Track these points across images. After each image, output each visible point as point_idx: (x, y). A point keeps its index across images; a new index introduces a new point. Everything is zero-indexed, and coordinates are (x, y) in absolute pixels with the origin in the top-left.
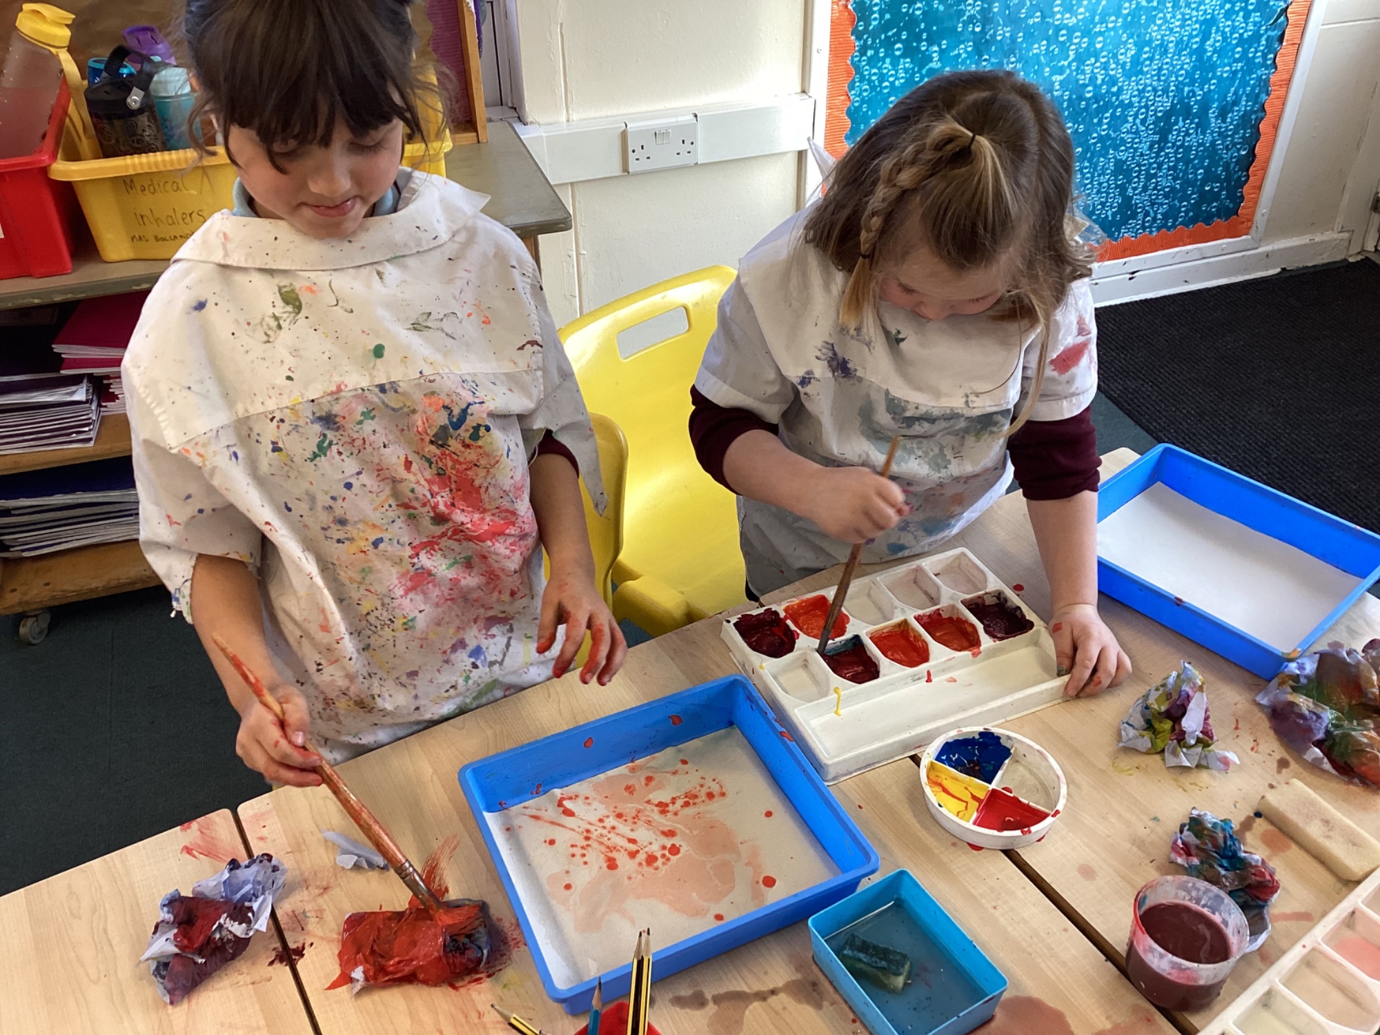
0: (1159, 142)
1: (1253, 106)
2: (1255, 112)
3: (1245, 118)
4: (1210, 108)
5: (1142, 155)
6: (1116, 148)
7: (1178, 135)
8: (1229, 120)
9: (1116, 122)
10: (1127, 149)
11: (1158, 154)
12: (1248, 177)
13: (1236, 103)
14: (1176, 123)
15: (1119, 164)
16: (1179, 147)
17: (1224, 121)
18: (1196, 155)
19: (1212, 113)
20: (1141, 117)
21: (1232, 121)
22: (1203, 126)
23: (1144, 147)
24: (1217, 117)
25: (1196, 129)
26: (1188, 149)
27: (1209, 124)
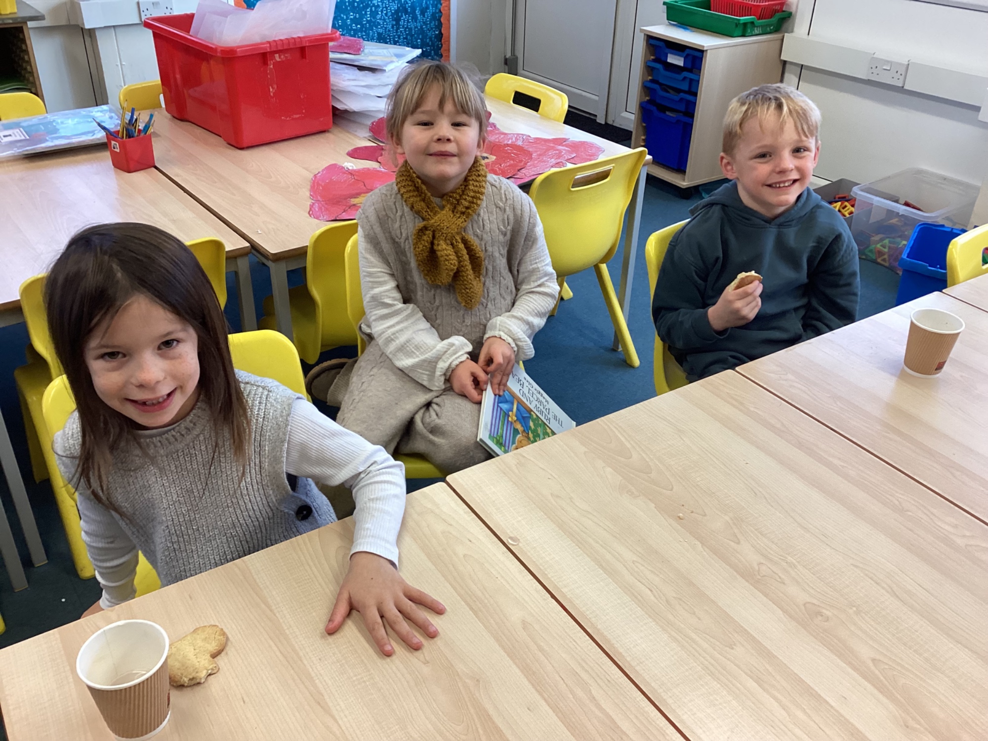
0: (396, 25)
1: (436, 10)
2: (438, 13)
3: (433, 15)
4: (416, 10)
5: (389, 31)
6: (376, 27)
7: (404, 22)
9: (374, 14)
10: (381, 28)
11: (397, 32)
12: (442, 45)
13: (427, 8)
14: (402, 16)
15: (379, 34)
16: (407, 27)
17: (424, 16)
18: (415, 32)
19: (418, 12)
20: (385, 12)
21: (428, 17)
22: (415, 18)
23: (390, 27)
24: (420, 15)
25: (412, 20)
26: (411, 29)
27: (418, 17)
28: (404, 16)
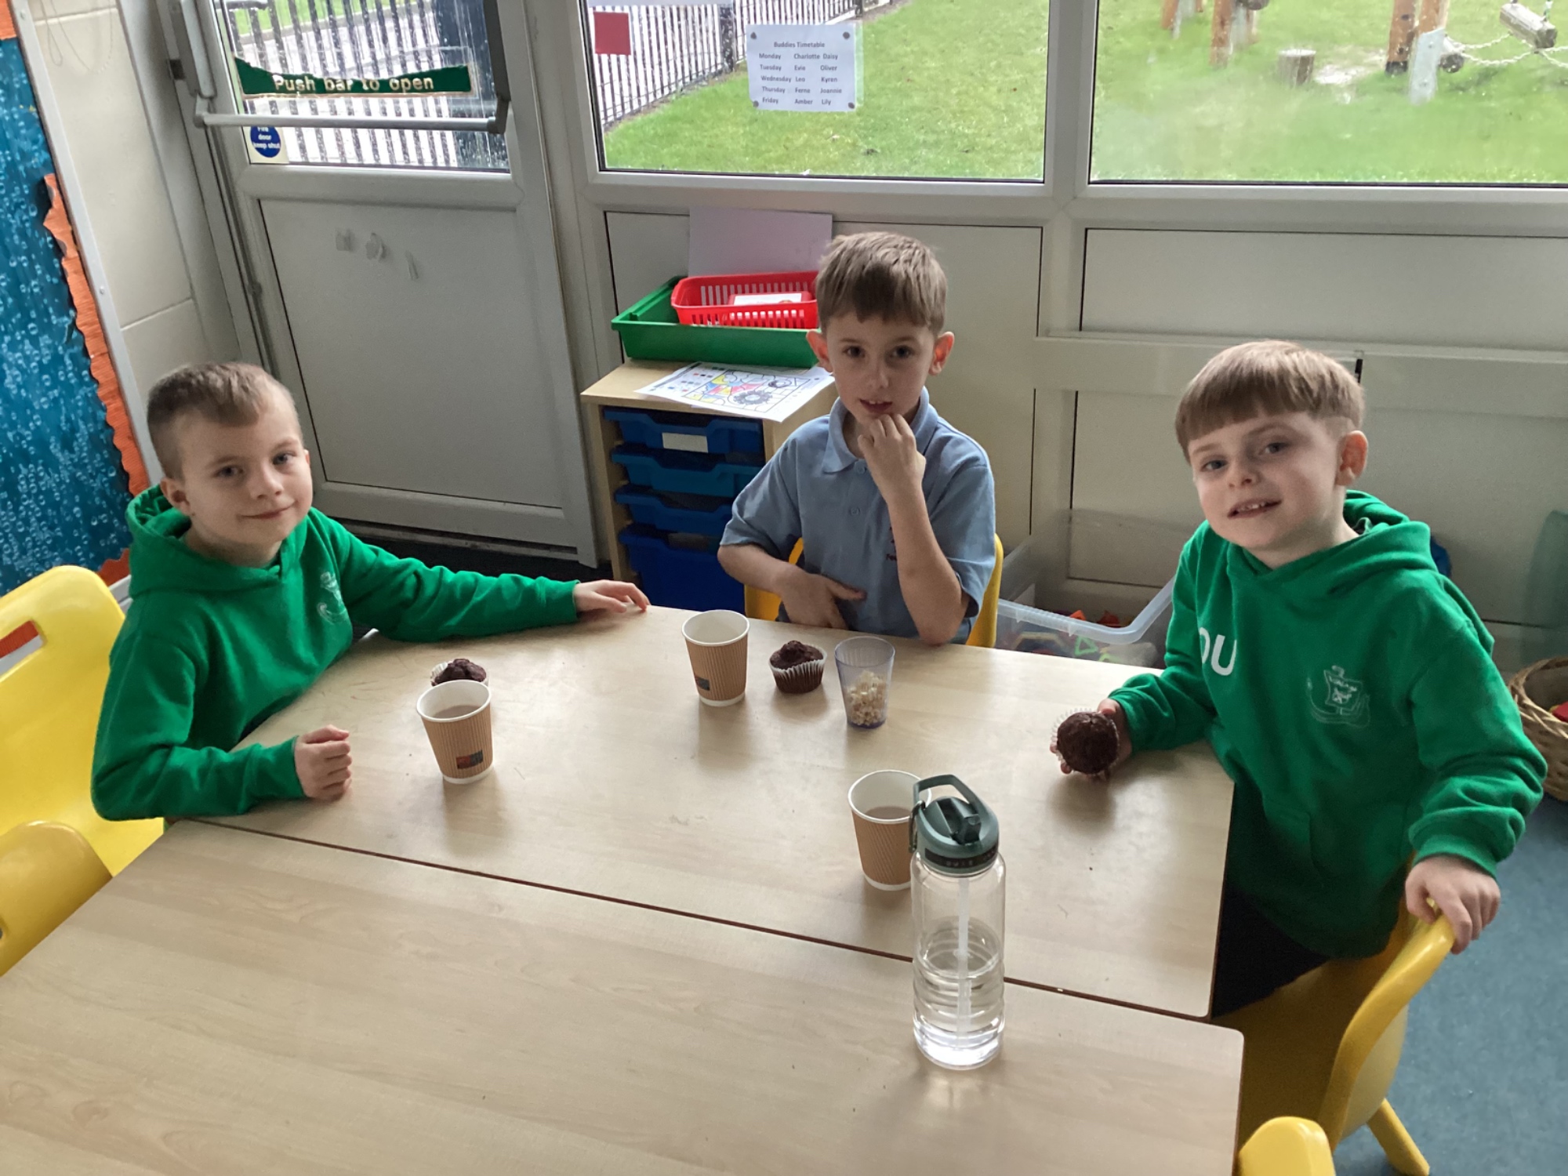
0: (10, 498)
1: (95, 427)
2: (102, 431)
3: (93, 439)
4: (50, 444)
7: (28, 483)
8: (76, 449)
13: (74, 429)
14: (19, 471)
16: (40, 492)
17: (72, 451)
18: (62, 496)
19: (54, 448)
21: (81, 448)
22: (51, 464)
24: (62, 451)
25: (46, 471)
26: (49, 493)
27: (57, 460)
28: (24, 471)
